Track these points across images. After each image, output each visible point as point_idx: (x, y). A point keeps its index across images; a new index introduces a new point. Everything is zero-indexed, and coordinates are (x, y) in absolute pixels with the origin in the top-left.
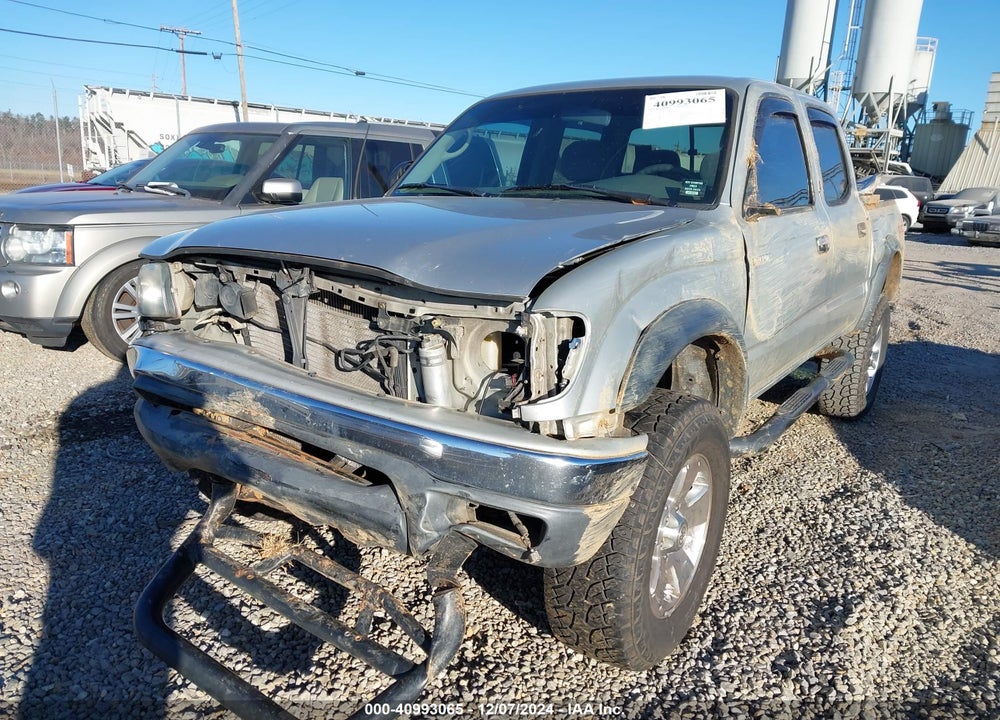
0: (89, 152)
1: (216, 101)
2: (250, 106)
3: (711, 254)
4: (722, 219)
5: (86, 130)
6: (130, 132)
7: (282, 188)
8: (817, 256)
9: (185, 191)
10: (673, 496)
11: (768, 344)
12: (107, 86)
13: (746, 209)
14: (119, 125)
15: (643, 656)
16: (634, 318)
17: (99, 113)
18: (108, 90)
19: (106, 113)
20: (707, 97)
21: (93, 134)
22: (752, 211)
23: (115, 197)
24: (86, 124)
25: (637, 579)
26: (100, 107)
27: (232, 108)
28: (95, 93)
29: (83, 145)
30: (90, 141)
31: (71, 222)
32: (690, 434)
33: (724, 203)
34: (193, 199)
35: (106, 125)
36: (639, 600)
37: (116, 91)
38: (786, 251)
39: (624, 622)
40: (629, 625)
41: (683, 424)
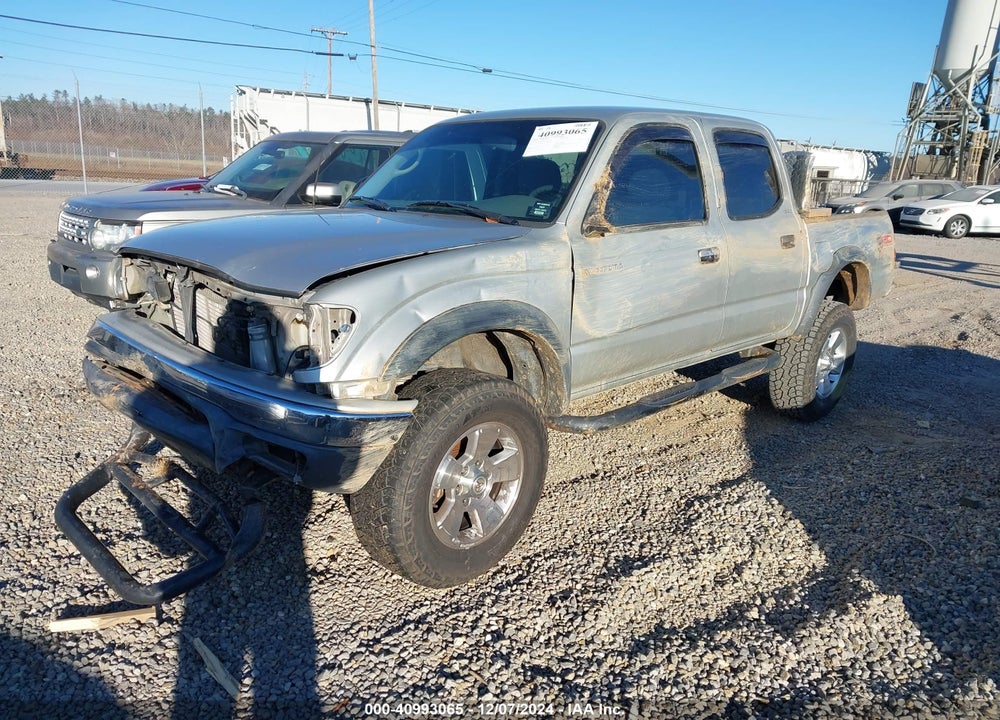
0: (237, 145)
1: (351, 99)
2: (380, 102)
3: (524, 265)
4: (552, 236)
5: (236, 126)
6: (272, 128)
7: (325, 191)
8: (697, 266)
9: (243, 193)
10: (470, 453)
11: (608, 341)
12: (254, 86)
13: (585, 226)
14: (263, 122)
15: (425, 572)
16: (417, 312)
17: (247, 111)
18: (255, 90)
19: (253, 111)
20: (581, 129)
21: (242, 130)
22: (591, 229)
23: (185, 197)
24: (236, 121)
25: (405, 508)
26: (248, 106)
27: (364, 103)
28: (244, 93)
29: (233, 140)
30: (239, 136)
31: (140, 219)
32: (471, 404)
33: (560, 222)
34: (249, 199)
35: (252, 121)
36: (410, 525)
37: (262, 91)
38: (645, 262)
39: (400, 541)
40: (403, 544)
41: (466, 396)
